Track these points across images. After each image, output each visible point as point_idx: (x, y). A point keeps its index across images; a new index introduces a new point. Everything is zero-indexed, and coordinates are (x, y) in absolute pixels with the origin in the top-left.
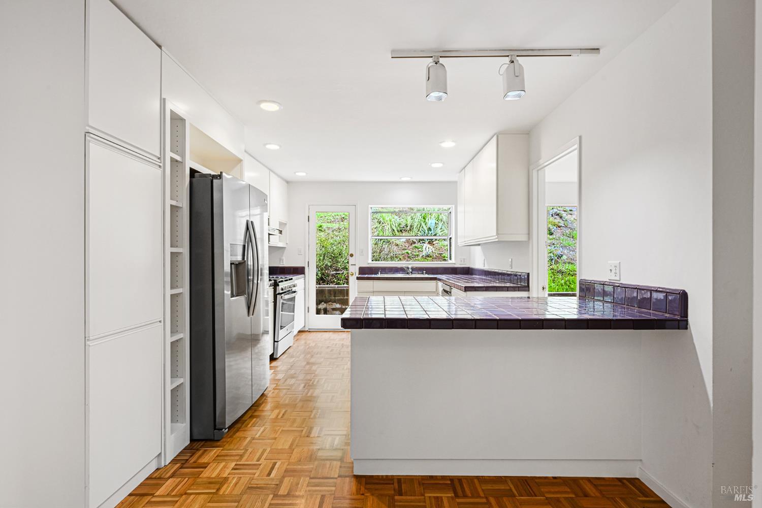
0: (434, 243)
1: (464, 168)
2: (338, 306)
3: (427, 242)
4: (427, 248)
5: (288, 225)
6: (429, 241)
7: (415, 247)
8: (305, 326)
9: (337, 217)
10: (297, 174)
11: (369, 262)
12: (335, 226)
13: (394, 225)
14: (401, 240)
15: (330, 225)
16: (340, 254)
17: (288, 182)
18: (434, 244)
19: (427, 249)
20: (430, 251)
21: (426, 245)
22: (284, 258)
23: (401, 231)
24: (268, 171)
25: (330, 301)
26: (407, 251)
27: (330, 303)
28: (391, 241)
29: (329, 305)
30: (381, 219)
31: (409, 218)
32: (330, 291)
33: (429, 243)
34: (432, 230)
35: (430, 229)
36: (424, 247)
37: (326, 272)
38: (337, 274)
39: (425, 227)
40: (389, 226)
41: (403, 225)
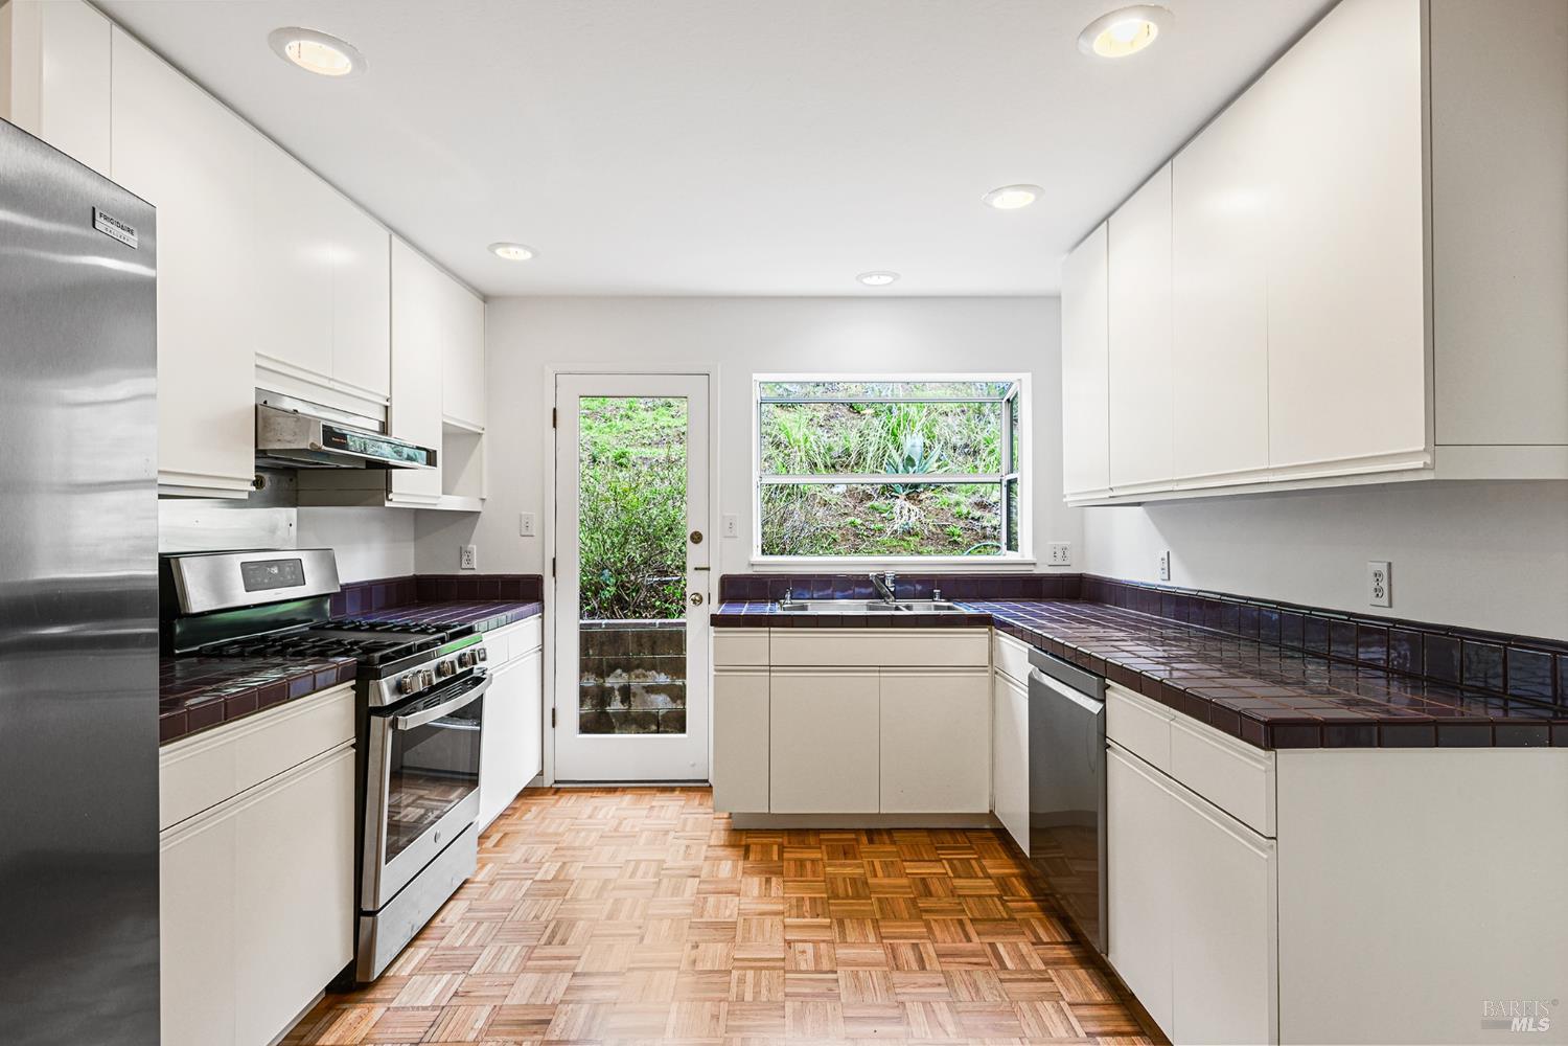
0: (922, 496)
1: (1106, 218)
2: (662, 679)
3: (903, 496)
4: (905, 512)
5: (484, 438)
6: (907, 491)
7: (873, 507)
8: (541, 773)
9: (667, 431)
10: (500, 252)
11: (754, 560)
12: (661, 453)
13: (816, 449)
14: (835, 490)
15: (647, 452)
16: (671, 530)
17: (486, 298)
18: (920, 501)
19: (905, 514)
20: (913, 519)
21: (901, 502)
22: (473, 547)
23: (833, 466)
24: (385, 233)
25: (638, 667)
26: (852, 519)
27: (640, 671)
28: (809, 493)
29: (637, 677)
30: (782, 437)
31: (854, 434)
32: (638, 636)
33: (908, 497)
34: (917, 463)
35: (910, 461)
36: (897, 509)
37: (633, 578)
38: (661, 583)
39: (895, 455)
40: (803, 453)
41: (837, 450)
